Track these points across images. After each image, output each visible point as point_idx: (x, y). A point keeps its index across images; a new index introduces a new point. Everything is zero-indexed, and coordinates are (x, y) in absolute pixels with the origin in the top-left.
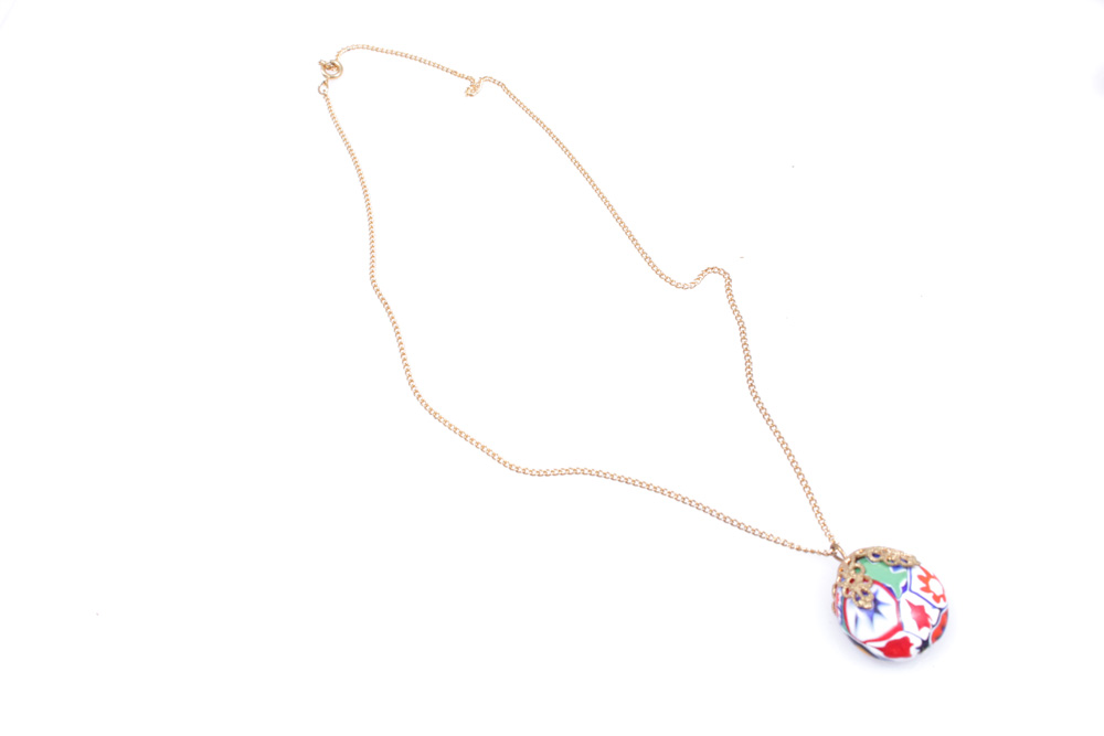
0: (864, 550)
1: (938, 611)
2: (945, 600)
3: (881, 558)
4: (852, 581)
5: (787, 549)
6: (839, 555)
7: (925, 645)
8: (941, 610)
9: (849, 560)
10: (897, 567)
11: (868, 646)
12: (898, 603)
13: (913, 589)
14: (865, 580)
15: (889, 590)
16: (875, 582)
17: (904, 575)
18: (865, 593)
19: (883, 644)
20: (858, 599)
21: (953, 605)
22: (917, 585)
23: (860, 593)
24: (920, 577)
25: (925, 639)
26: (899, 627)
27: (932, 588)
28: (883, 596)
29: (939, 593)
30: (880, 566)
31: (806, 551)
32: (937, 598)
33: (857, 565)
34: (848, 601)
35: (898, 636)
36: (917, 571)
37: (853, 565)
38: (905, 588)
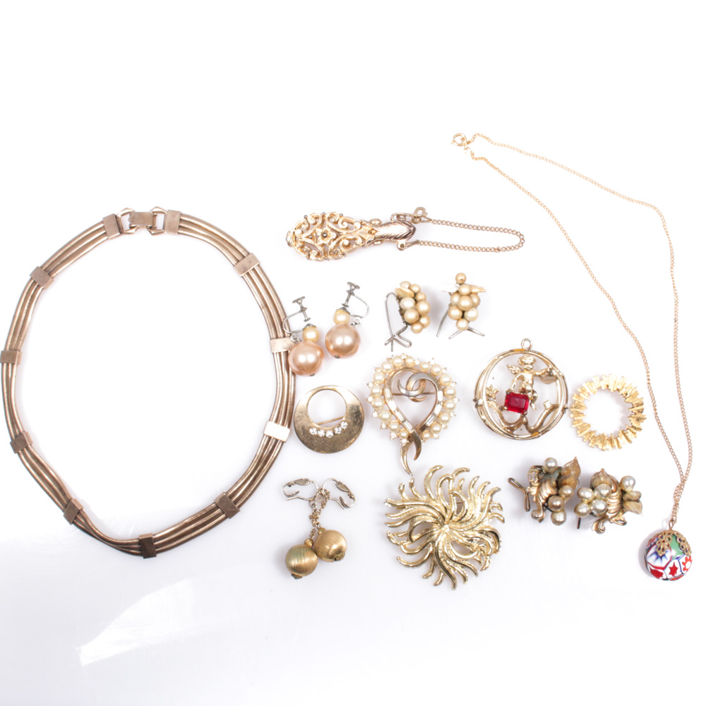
0: (678, 534)
1: (681, 573)
3: (681, 542)
6: (671, 527)
7: (666, 579)
9: (671, 532)
11: (649, 565)
13: (680, 560)
22: (683, 560)
23: (661, 548)
24: (686, 558)
26: (664, 569)
27: (686, 565)
29: (687, 568)
32: (685, 569)
35: (661, 571)
36: (687, 555)
37: (670, 535)
38: (677, 558)
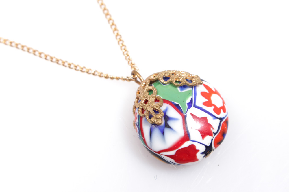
0: (157, 74)
1: (218, 121)
2: (224, 111)
3: (170, 80)
4: (146, 102)
5: (97, 77)
6: (138, 79)
7: (208, 150)
8: (221, 119)
9: (144, 84)
10: (184, 87)
11: (162, 155)
12: (184, 118)
13: (197, 104)
14: (157, 100)
15: (177, 107)
16: (165, 101)
17: (189, 93)
18: (156, 111)
19: (173, 153)
20: (151, 117)
21: (231, 114)
22: (200, 100)
23: (152, 112)
24: (203, 94)
25: (208, 145)
26: (187, 137)
27: (213, 103)
28: (172, 113)
29: (219, 105)
30: (170, 87)
31: (112, 78)
32: (217, 110)
33: (150, 88)
34: (144, 119)
35: (186, 145)
36: (201, 89)
37: (148, 87)
38: (190, 105)
